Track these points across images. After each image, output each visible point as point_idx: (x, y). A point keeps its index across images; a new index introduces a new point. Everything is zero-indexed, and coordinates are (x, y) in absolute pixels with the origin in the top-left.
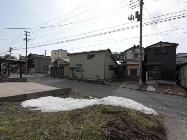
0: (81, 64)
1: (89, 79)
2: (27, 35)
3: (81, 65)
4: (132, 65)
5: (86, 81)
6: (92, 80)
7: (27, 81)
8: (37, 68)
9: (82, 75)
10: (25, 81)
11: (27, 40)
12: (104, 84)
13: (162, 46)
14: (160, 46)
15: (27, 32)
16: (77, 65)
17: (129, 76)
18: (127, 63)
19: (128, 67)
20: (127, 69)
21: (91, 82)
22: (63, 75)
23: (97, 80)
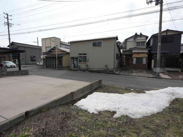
0: (85, 52)
1: (95, 69)
2: (8, 19)
3: (86, 54)
4: (138, 53)
5: (92, 71)
6: (100, 70)
7: (28, 75)
8: (22, 59)
9: (87, 65)
10: (26, 75)
11: (8, 25)
12: (114, 74)
13: (168, 34)
14: (166, 34)
15: (7, 15)
16: (80, 54)
17: (134, 64)
18: (133, 51)
19: (134, 56)
20: (133, 57)
21: (99, 72)
22: (62, 66)
23: (105, 69)
